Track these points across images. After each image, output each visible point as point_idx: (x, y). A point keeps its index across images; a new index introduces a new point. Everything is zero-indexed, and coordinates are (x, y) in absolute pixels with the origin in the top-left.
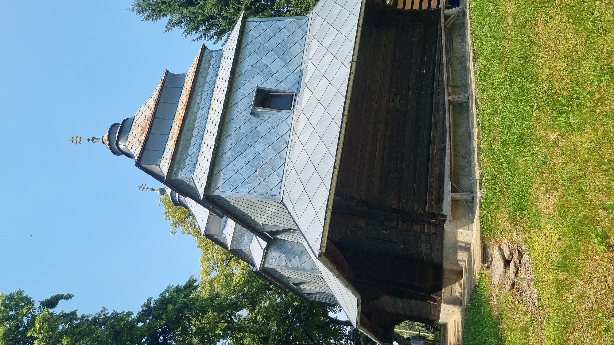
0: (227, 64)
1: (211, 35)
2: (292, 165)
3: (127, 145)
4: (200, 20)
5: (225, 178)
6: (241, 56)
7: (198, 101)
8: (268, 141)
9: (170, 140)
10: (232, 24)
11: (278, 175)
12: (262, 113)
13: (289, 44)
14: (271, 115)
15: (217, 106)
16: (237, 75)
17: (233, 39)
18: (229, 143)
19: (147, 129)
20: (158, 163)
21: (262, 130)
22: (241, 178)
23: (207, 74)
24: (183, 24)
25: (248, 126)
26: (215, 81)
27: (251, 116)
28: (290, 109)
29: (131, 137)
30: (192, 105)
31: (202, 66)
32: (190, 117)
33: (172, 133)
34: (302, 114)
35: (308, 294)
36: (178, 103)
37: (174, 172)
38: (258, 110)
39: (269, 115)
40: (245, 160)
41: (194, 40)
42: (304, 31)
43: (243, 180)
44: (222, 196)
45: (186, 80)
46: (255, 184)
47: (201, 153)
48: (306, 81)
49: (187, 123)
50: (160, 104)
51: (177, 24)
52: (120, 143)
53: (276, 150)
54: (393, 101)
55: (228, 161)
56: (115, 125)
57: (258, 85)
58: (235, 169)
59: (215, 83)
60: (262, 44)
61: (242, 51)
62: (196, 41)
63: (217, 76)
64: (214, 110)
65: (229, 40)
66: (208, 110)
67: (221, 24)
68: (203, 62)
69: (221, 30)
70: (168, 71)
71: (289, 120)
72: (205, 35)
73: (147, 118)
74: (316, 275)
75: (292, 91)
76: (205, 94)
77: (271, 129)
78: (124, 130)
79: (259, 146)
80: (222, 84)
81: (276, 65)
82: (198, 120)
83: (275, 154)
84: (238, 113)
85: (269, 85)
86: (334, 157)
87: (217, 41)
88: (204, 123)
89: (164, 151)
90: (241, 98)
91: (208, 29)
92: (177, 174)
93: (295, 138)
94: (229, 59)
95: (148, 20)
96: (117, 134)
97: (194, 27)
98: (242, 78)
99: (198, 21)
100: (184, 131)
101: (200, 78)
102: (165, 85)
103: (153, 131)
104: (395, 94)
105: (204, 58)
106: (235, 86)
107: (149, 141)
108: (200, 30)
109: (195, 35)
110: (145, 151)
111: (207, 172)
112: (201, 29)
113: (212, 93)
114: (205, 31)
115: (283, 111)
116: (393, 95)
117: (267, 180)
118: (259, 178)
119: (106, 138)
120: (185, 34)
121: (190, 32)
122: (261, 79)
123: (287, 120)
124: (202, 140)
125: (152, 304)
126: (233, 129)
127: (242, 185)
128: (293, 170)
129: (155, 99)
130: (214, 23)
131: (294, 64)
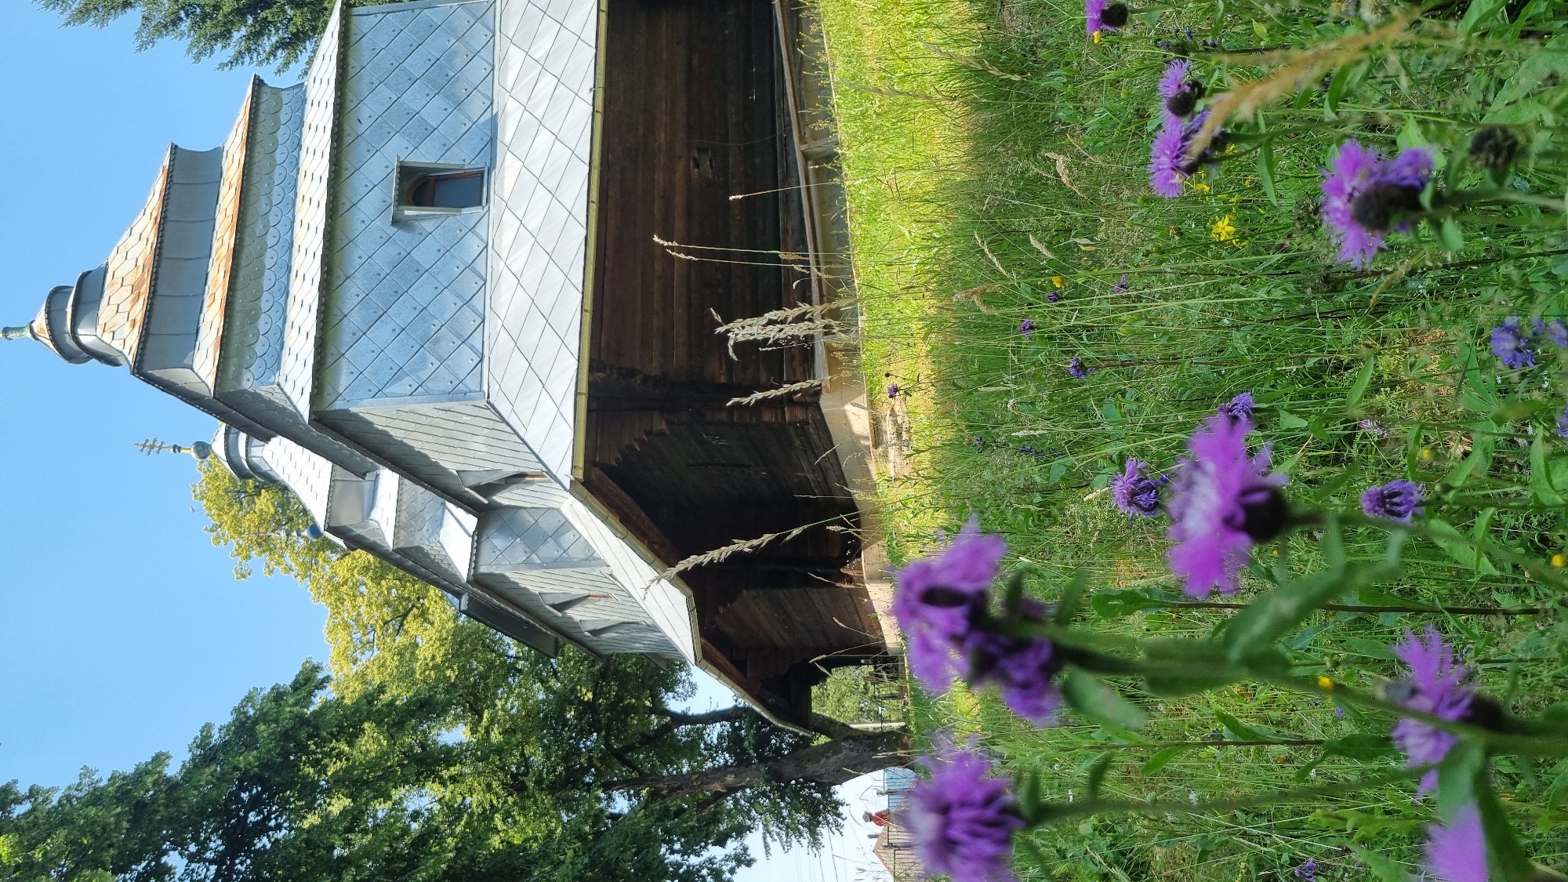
0: (319, 117)
1: (268, 49)
2: (500, 323)
3: (99, 333)
4: (230, 13)
5: (354, 370)
6: (350, 96)
7: (264, 208)
8: (440, 279)
9: (210, 306)
10: (319, 17)
11: (472, 348)
12: (417, 218)
13: (459, 62)
14: (439, 222)
15: (311, 217)
16: (347, 140)
17: (327, 58)
18: (351, 294)
19: (145, 289)
20: (186, 361)
21: (423, 255)
22: (391, 365)
23: (276, 143)
24: (185, 26)
25: (390, 251)
26: (297, 160)
27: (395, 230)
28: (480, 204)
29: (105, 312)
30: (250, 219)
31: (260, 128)
32: (250, 248)
33: (210, 289)
34: (507, 212)
35: (594, 632)
36: (215, 219)
37: (230, 376)
38: (407, 213)
39: (433, 221)
40: (392, 326)
41: (222, 66)
42: (489, 29)
43: (396, 369)
44: (353, 410)
45: (225, 164)
46: (424, 375)
47: (288, 325)
48: (507, 140)
49: (243, 262)
50: (168, 227)
51: (165, 26)
52: (80, 331)
53: (460, 297)
54: (697, 165)
55: (354, 334)
56: (58, 293)
57: (399, 157)
58: (373, 347)
59: (297, 164)
60: (396, 64)
61: (352, 84)
62: (226, 69)
63: (299, 146)
64: (305, 225)
65: (317, 62)
66: (292, 228)
67: (291, 19)
68: (262, 117)
69: (293, 34)
70: (176, 146)
71: (481, 229)
72: (249, 50)
73: (140, 263)
74: (598, 573)
75: (479, 163)
76: (277, 190)
77: (443, 251)
78: (83, 299)
79: (422, 292)
80: (315, 163)
81: (434, 110)
82: (269, 252)
83: (460, 304)
84: (364, 226)
85: (425, 156)
86: (580, 289)
87: (286, 64)
88: (286, 258)
89: (197, 333)
90: (365, 190)
91: (256, 35)
92: (238, 377)
93: (498, 264)
94: (323, 104)
95: (84, 22)
96: (69, 310)
97: (218, 31)
98: (362, 145)
99: (225, 16)
100: (240, 279)
101: (258, 156)
102: (175, 180)
103: (160, 290)
104: (701, 151)
105: (263, 107)
106: (346, 164)
107: (154, 314)
108: (234, 39)
109: (223, 53)
110: (151, 339)
111: (311, 361)
112: (236, 35)
113: (295, 186)
114: (249, 39)
115: (466, 211)
116: (695, 154)
117: (448, 362)
118: (432, 359)
119: (40, 323)
120: (195, 51)
121: (208, 46)
122: (405, 144)
123: (476, 229)
124: (287, 296)
125: (216, 736)
126: (357, 262)
127: (395, 378)
128: (503, 333)
129: (154, 216)
130: (270, 19)
131: (476, 106)
